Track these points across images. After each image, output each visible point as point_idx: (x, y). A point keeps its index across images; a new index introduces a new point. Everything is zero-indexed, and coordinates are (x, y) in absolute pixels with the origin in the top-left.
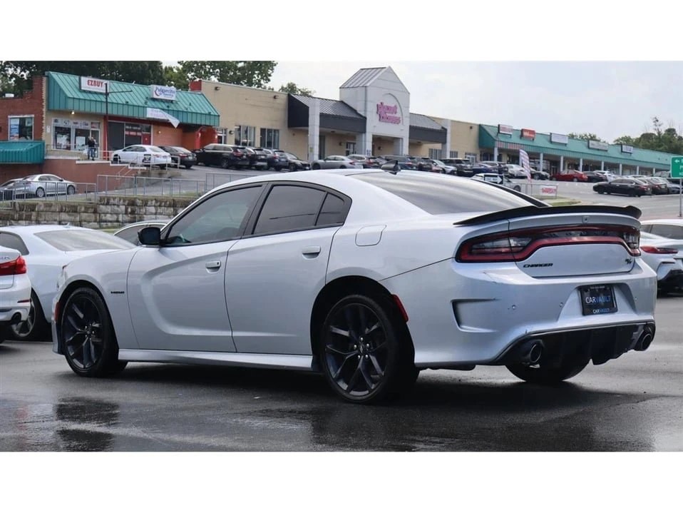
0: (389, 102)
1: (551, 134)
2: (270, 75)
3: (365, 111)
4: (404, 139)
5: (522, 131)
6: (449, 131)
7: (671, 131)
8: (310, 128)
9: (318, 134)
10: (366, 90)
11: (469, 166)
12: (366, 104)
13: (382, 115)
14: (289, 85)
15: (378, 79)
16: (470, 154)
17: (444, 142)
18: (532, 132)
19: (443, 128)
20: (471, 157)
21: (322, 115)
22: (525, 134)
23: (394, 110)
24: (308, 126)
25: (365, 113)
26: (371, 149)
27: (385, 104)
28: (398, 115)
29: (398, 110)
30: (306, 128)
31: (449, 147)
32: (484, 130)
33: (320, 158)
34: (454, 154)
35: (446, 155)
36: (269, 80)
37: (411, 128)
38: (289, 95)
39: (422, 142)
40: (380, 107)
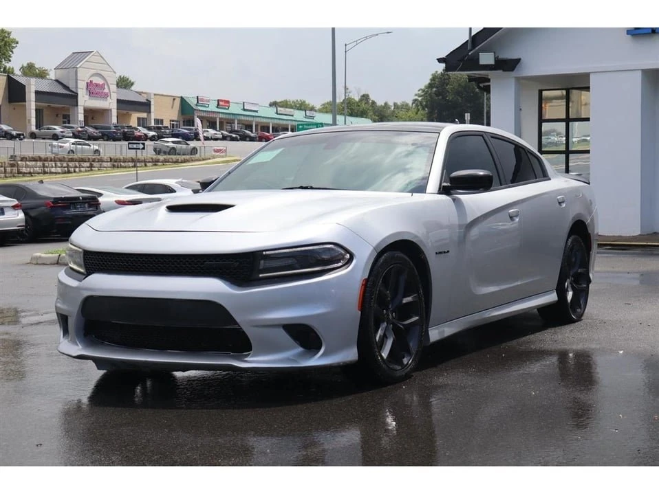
0: (97, 80)
1: (244, 103)
2: (10, 57)
3: (77, 87)
4: (113, 110)
5: (218, 101)
6: (152, 103)
7: (365, 97)
8: (27, 103)
9: (34, 108)
10: (76, 71)
11: (167, 131)
12: (76, 82)
13: (92, 90)
14: (28, 64)
15: (86, 61)
16: (173, 121)
17: (149, 112)
18: (228, 102)
19: (147, 100)
20: (175, 123)
21: (37, 93)
22: (221, 103)
23: (102, 87)
24: (25, 101)
25: (77, 90)
26: (83, 120)
27: (94, 82)
28: (106, 90)
29: (106, 87)
30: (23, 103)
31: (153, 116)
32: (185, 101)
33: (36, 129)
34: (157, 121)
35: (151, 122)
36: (10, 61)
37: (119, 101)
38: (8, 76)
39: (130, 112)
40: (89, 85)
